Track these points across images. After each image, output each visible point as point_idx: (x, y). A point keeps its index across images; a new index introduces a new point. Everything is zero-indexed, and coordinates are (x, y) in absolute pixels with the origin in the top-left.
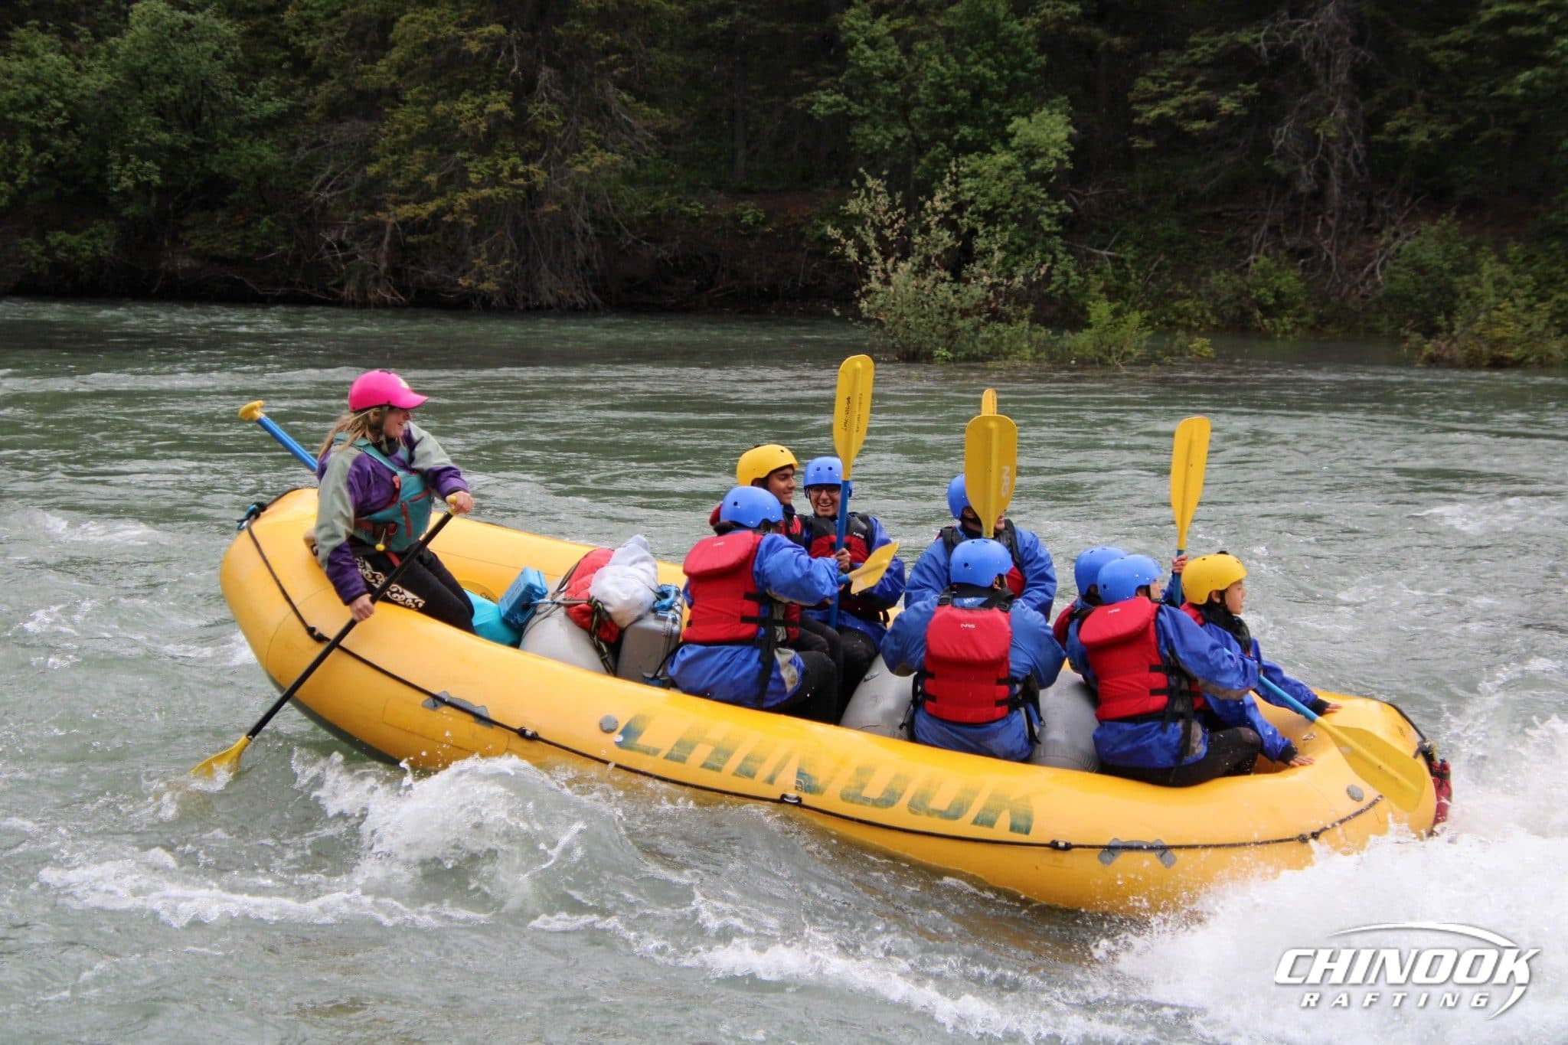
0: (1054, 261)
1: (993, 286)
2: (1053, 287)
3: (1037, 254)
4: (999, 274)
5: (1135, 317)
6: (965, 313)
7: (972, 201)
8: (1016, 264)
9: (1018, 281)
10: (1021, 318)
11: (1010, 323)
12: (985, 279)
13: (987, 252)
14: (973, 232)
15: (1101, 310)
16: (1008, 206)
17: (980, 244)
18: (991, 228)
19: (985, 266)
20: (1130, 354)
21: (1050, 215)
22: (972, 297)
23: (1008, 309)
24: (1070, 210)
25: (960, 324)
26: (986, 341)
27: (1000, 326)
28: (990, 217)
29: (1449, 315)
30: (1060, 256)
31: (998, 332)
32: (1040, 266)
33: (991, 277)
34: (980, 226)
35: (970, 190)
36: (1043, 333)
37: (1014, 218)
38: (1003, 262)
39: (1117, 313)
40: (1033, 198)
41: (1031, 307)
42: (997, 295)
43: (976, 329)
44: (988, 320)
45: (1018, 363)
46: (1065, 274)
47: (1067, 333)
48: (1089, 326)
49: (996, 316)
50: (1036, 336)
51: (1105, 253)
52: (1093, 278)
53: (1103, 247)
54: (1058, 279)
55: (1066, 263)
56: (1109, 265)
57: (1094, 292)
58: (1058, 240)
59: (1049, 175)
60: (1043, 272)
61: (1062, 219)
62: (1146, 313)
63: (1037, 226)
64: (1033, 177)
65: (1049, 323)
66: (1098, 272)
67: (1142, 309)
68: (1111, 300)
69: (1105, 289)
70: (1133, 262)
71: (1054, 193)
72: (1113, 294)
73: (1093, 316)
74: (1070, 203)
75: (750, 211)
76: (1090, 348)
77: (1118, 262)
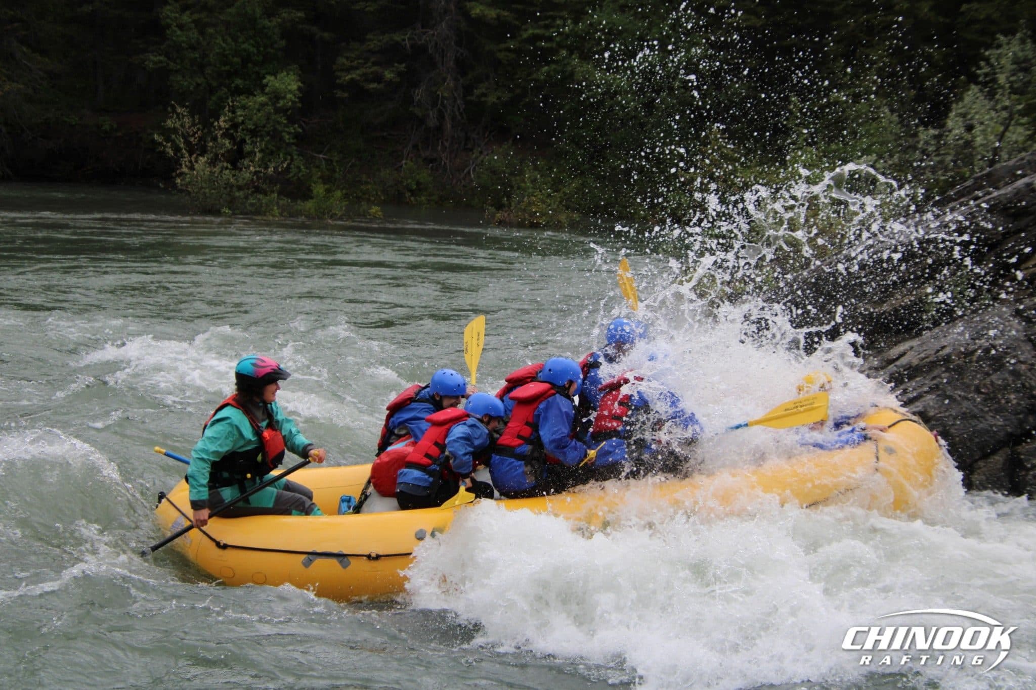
0: (292, 160)
1: (256, 173)
2: (291, 175)
3: (281, 155)
4: (260, 167)
5: (338, 194)
6: (240, 188)
7: (243, 123)
8: (270, 161)
9: (271, 170)
10: (273, 192)
11: (266, 195)
12: (252, 168)
13: (252, 153)
14: (243, 141)
15: (319, 189)
16: (264, 126)
17: (248, 148)
18: (254, 139)
19: (251, 161)
20: (335, 214)
21: (289, 133)
22: (244, 179)
23: (264, 186)
24: (300, 130)
25: (237, 194)
26: (252, 205)
27: (261, 196)
28: (254, 133)
29: (509, 198)
30: (295, 157)
31: (259, 200)
32: (283, 162)
33: (254, 167)
34: (247, 138)
35: (241, 116)
36: (285, 201)
37: (268, 134)
38: (262, 159)
39: (328, 191)
40: (279, 123)
41: (278, 186)
42: (259, 178)
43: (246, 198)
44: (253, 193)
45: (271, 218)
46: (299, 167)
47: (299, 202)
48: (312, 198)
49: (258, 190)
50: (281, 202)
51: (321, 156)
52: (314, 170)
53: (320, 152)
54: (294, 170)
55: (299, 161)
56: (324, 162)
57: (315, 178)
58: (294, 148)
59: (287, 110)
60: (285, 166)
61: (296, 136)
62: (344, 191)
63: (282, 139)
64: (278, 111)
65: (288, 195)
66: (318, 167)
67: (342, 189)
68: (324, 183)
69: (321, 177)
70: (337, 162)
71: (291, 121)
72: (326, 180)
73: (315, 192)
74: (301, 126)
75: (107, 123)
76: (313, 210)
77: (329, 161)
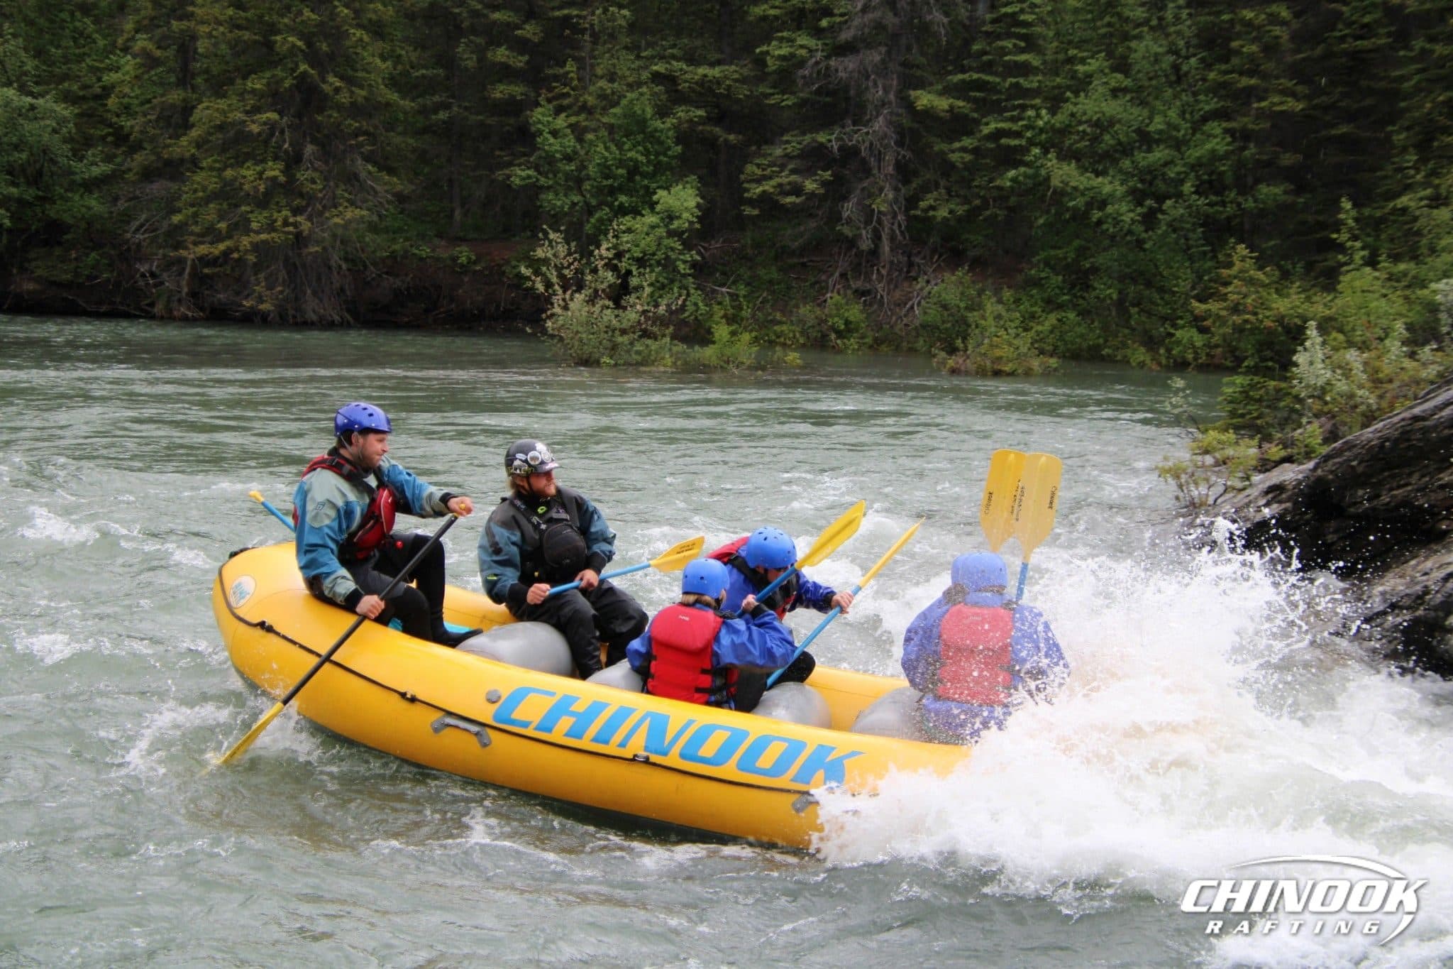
0: (688, 295)
1: (644, 312)
2: (687, 314)
3: (676, 290)
4: (648, 304)
5: (746, 337)
6: (624, 332)
7: (629, 251)
8: (661, 296)
9: (662, 309)
10: (664, 336)
11: (656, 339)
12: (638, 307)
13: (639, 288)
14: (629, 273)
15: (722, 331)
16: (654, 254)
17: (634, 281)
18: (642, 270)
19: (638, 298)
20: (743, 363)
21: (685, 262)
22: (629, 320)
23: (655, 329)
24: (699, 258)
25: (620, 339)
26: (638, 353)
27: (649, 342)
28: (641, 262)
29: (964, 339)
30: (692, 291)
31: (647, 346)
32: (677, 298)
33: (642, 305)
34: (634, 269)
35: (627, 242)
36: (680, 347)
37: (659, 263)
38: (652, 295)
39: (733, 333)
40: (672, 249)
41: (671, 328)
42: (647, 319)
43: (632, 344)
44: (640, 337)
45: (661, 369)
46: (696, 304)
47: (697, 348)
48: (714, 343)
49: (646, 334)
50: (675, 349)
51: (724, 290)
52: (716, 308)
53: (723, 285)
54: (690, 308)
55: (696, 296)
56: (727, 298)
57: (716, 318)
58: (691, 279)
59: (683, 232)
60: (680, 302)
61: (694, 265)
62: (754, 334)
63: (675, 270)
64: (671, 234)
65: (684, 339)
66: (719, 303)
67: (751, 331)
68: (729, 324)
69: (725, 316)
70: (745, 296)
71: (688, 246)
72: (730, 320)
73: (716, 335)
74: (699, 253)
75: (464, 254)
76: (714, 358)
77: (734, 297)
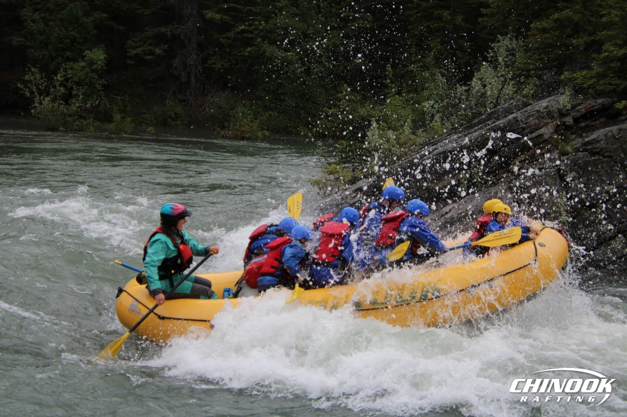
0: (101, 99)
1: (80, 107)
2: (101, 108)
3: (95, 97)
4: (82, 103)
5: (129, 119)
6: (70, 116)
7: (72, 78)
8: (88, 100)
9: (88, 105)
10: (90, 118)
11: (85, 119)
12: (77, 104)
13: (77, 96)
14: (72, 88)
15: (117, 117)
16: (84, 80)
17: (74, 92)
18: (78, 87)
19: (77, 100)
20: (127, 131)
21: (100, 84)
22: (72, 110)
23: (85, 115)
24: (106, 83)
25: (68, 119)
26: (77, 125)
27: (82, 121)
28: (78, 84)
29: (229, 121)
30: (103, 98)
31: (82, 123)
32: (95, 101)
33: (79, 103)
34: (74, 87)
35: (70, 74)
36: (98, 123)
37: (87, 84)
38: (83, 99)
39: (123, 118)
40: (93, 78)
41: (93, 115)
42: (81, 110)
43: (74, 121)
44: (78, 118)
45: (89, 133)
46: (105, 104)
47: (106, 124)
48: (114, 122)
49: (81, 117)
50: (95, 124)
51: (118, 97)
52: (114, 106)
53: (118, 96)
54: (102, 106)
55: (105, 100)
56: (120, 101)
57: (115, 110)
58: (102, 92)
59: (98, 71)
60: (97, 103)
61: (104, 86)
62: (132, 118)
63: (95, 87)
64: (93, 71)
65: (99, 120)
66: (116, 104)
67: (131, 117)
68: (120, 113)
69: (119, 110)
70: (128, 101)
71: (101, 77)
72: (122, 111)
73: (115, 118)
74: (106, 80)
76: (113, 129)
77: (123, 101)
